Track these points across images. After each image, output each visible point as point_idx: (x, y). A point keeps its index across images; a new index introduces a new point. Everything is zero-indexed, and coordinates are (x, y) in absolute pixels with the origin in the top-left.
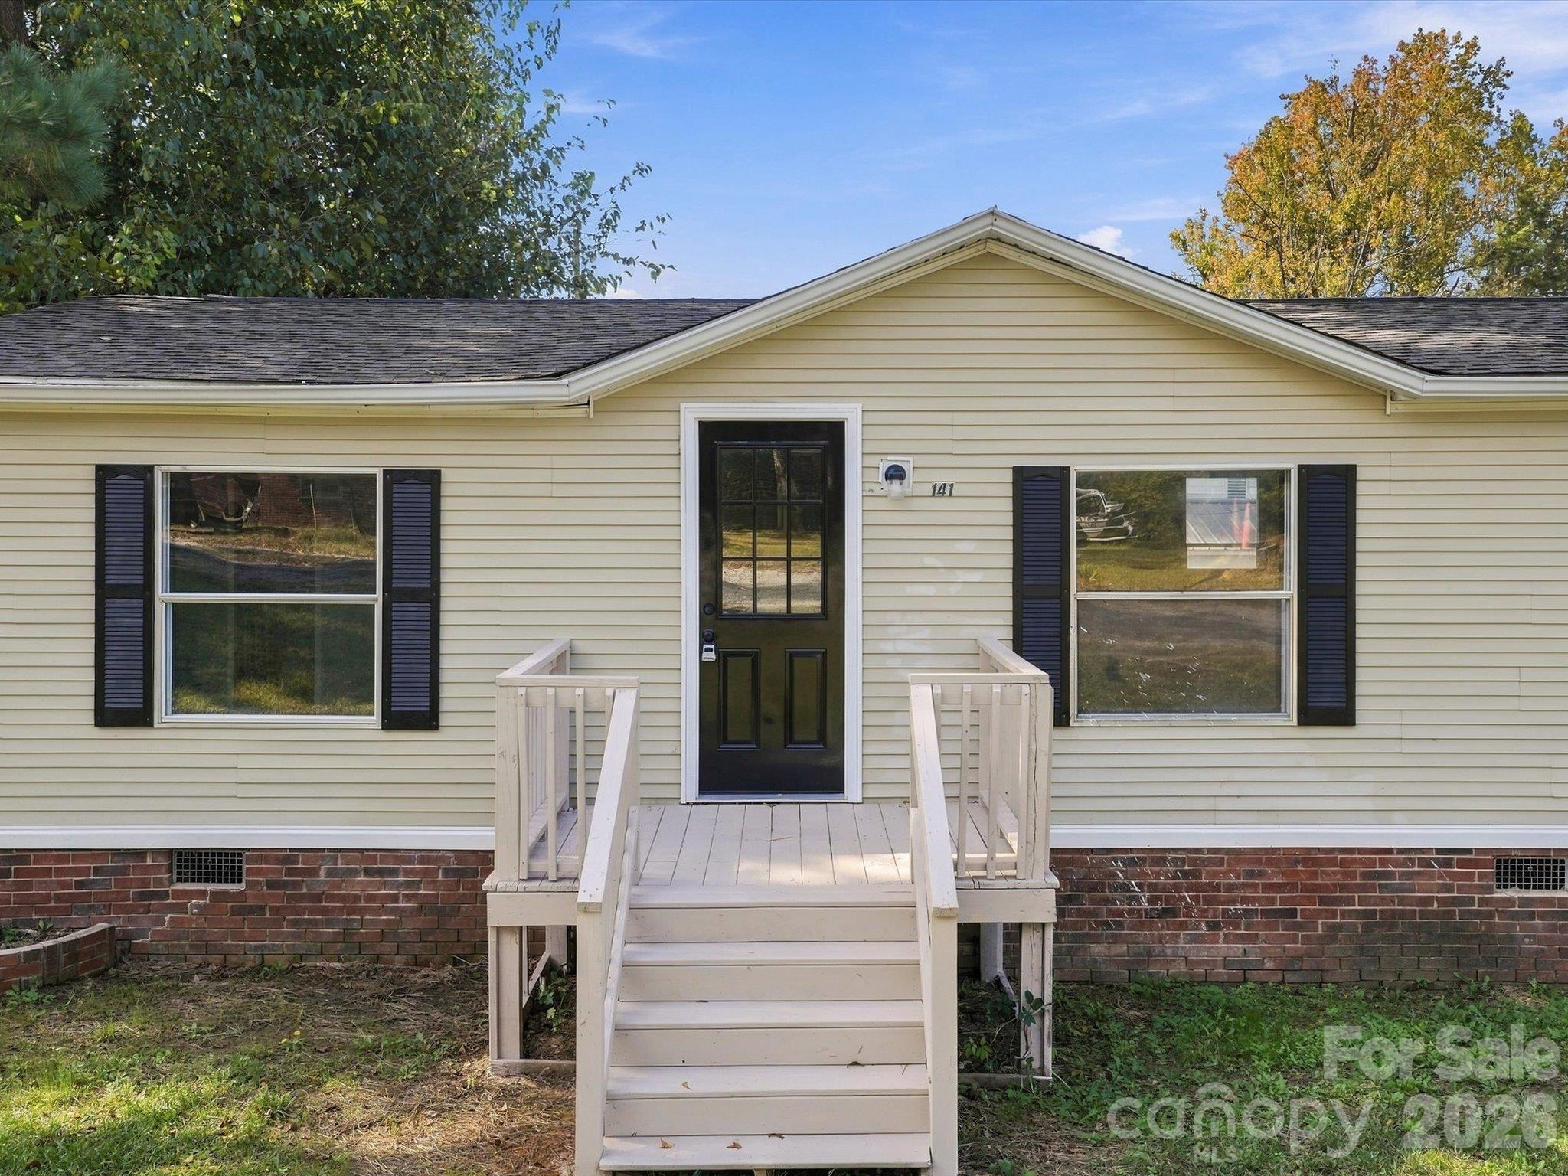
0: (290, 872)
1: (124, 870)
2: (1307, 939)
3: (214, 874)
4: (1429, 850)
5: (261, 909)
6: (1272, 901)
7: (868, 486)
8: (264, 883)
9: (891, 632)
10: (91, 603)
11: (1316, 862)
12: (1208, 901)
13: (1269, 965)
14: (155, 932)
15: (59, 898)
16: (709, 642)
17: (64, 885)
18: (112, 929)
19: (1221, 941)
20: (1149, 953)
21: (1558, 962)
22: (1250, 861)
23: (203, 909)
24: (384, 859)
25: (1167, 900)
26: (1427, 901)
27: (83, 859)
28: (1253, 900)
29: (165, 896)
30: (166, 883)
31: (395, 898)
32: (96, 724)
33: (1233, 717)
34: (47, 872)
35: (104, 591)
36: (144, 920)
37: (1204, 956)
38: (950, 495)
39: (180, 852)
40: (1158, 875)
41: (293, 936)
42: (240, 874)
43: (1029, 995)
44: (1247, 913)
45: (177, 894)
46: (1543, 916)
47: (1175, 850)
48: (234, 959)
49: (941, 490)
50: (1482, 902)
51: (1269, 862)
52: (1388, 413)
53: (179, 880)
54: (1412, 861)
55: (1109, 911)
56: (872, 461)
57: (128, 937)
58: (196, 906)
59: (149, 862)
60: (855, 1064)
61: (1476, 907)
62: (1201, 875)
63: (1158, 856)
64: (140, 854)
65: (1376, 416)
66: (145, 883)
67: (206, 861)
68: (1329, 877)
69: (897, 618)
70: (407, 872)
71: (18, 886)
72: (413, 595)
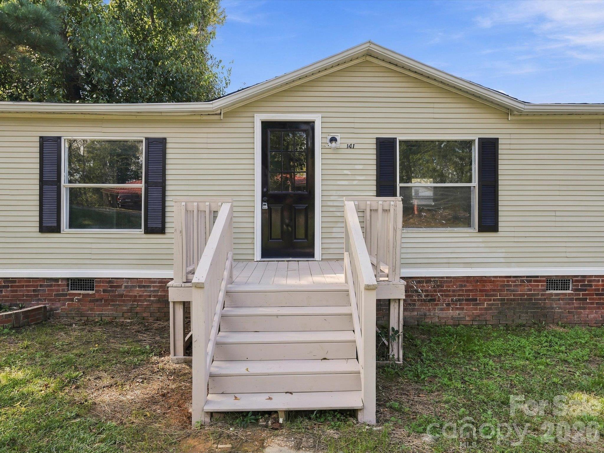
0: (111, 287)
1: (51, 286)
2: (481, 309)
3: (84, 287)
4: (524, 277)
5: (101, 300)
6: (469, 295)
7: (323, 145)
8: (102, 291)
9: (332, 198)
10: (38, 187)
11: (485, 281)
12: (447, 296)
13: (467, 318)
14: (61, 309)
15: (27, 296)
16: (265, 202)
17: (28, 291)
18: (45, 307)
19: (451, 310)
20: (425, 315)
21: (568, 316)
22: (461, 281)
23: (79, 300)
24: (145, 282)
25: (431, 296)
26: (523, 295)
27: (36, 282)
28: (462, 295)
29: (66, 295)
30: (66, 291)
31: (150, 296)
32: (40, 232)
33: (456, 229)
34: (23, 286)
35: (42, 183)
36: (58, 305)
37: (444, 316)
38: (353, 148)
39: (72, 279)
40: (428, 287)
41: (112, 310)
42: (93, 287)
43: (393, 329)
44: (459, 300)
45: (70, 295)
46: (562, 299)
47: (435, 277)
48: (91, 318)
49: (350, 147)
50: (542, 295)
51: (467, 282)
52: (509, 120)
53: (71, 290)
54: (518, 280)
55: (411, 300)
56: (324, 135)
57: (52, 310)
58: (77, 299)
59: (60, 283)
60: (325, 359)
61: (540, 297)
62: (444, 286)
63: (428, 280)
64: (56, 280)
65: (505, 121)
66: (58, 290)
67: (81, 283)
68: (489, 286)
69: (334, 193)
70: (154, 287)
71: (12, 291)
72: (156, 184)
